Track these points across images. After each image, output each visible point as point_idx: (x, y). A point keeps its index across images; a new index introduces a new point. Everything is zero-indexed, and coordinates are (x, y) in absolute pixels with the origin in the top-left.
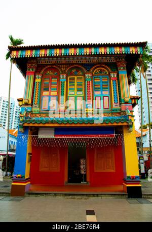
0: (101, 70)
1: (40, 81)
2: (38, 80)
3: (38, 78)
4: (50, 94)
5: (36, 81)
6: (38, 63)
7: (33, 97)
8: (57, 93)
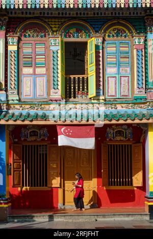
0: (119, 30)
1: (15, 48)
2: (12, 48)
3: (13, 43)
4: (34, 71)
5: (10, 48)
6: (10, 15)
7: (6, 77)
8: (47, 70)
